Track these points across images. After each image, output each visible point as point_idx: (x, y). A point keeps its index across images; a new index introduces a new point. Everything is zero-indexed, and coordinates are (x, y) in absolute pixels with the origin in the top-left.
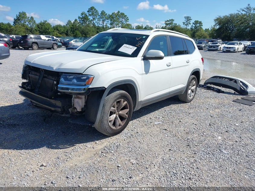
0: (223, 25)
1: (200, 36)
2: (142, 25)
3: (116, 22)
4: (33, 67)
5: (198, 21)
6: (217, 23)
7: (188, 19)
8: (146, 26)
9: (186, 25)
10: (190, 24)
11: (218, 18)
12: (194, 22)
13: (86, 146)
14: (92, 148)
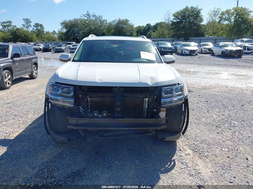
0: (70, 28)
1: (49, 39)
5: (38, 24)
6: (64, 27)
7: (27, 21)
9: (26, 27)
10: (31, 26)
11: (64, 22)
12: (35, 25)
13: (181, 156)
14: (189, 155)
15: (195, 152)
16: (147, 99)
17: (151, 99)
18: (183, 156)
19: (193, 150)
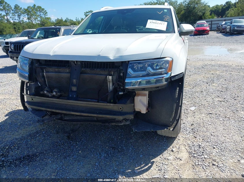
2: (62, 18)
3: (34, 17)
4: (46, 61)
8: (65, 19)
13: (167, 159)
14: (179, 160)
15: (192, 158)
16: (110, 77)
17: (115, 77)
18: (170, 160)
19: (190, 153)
